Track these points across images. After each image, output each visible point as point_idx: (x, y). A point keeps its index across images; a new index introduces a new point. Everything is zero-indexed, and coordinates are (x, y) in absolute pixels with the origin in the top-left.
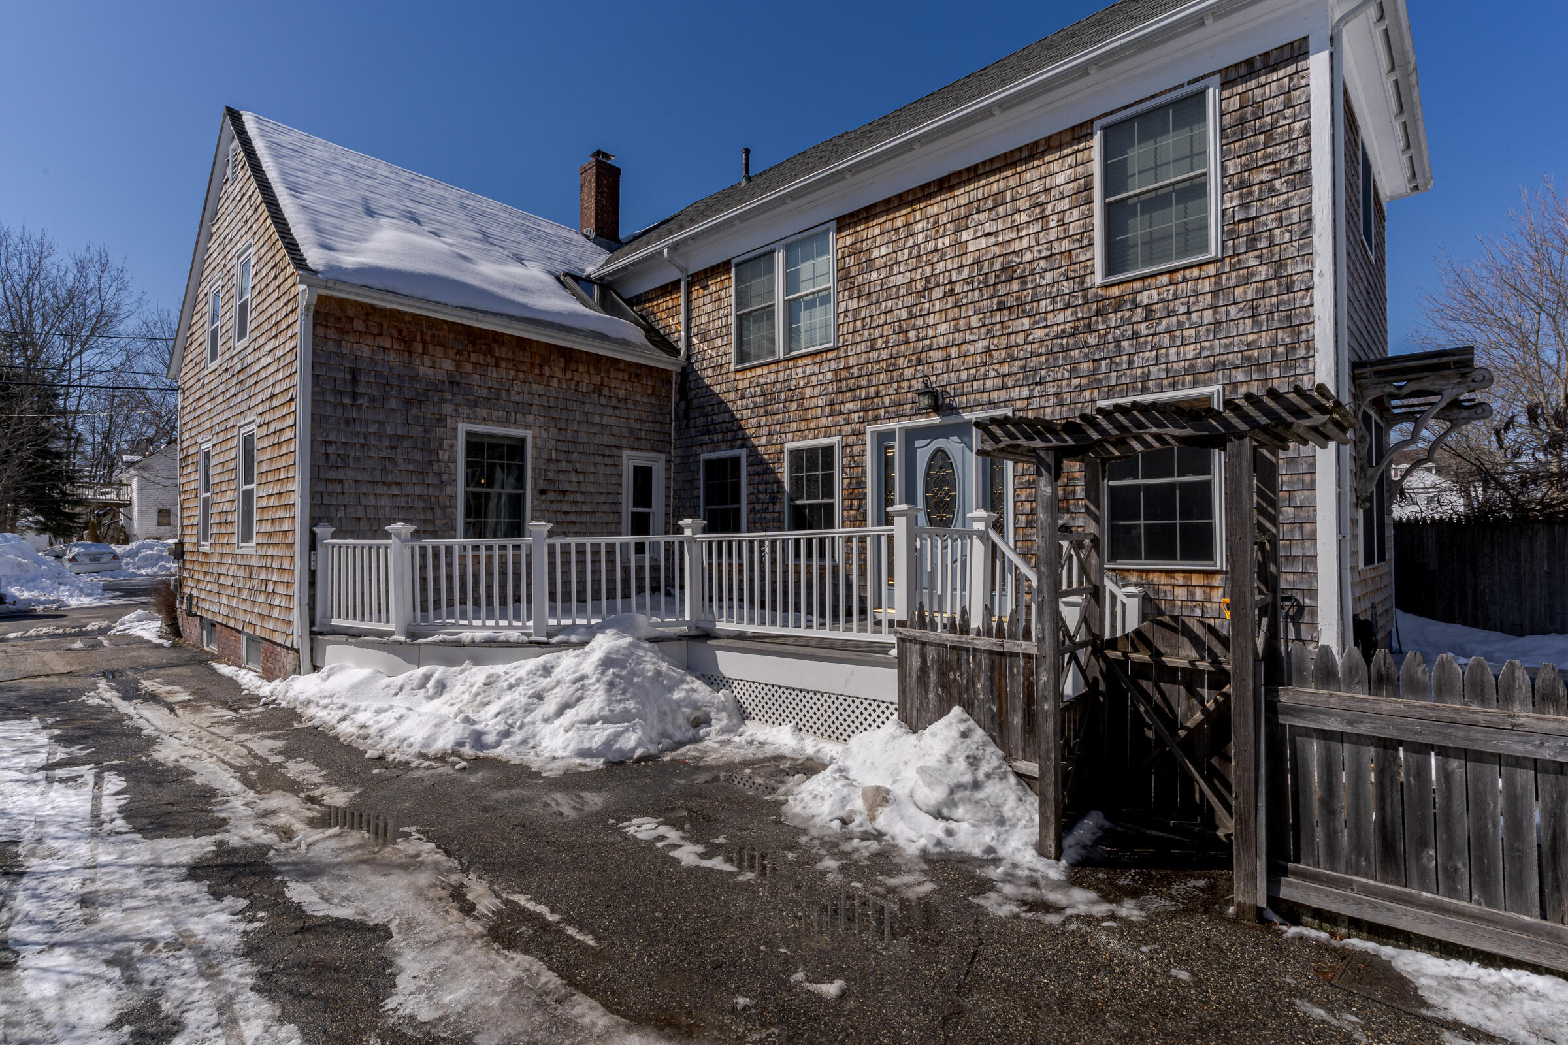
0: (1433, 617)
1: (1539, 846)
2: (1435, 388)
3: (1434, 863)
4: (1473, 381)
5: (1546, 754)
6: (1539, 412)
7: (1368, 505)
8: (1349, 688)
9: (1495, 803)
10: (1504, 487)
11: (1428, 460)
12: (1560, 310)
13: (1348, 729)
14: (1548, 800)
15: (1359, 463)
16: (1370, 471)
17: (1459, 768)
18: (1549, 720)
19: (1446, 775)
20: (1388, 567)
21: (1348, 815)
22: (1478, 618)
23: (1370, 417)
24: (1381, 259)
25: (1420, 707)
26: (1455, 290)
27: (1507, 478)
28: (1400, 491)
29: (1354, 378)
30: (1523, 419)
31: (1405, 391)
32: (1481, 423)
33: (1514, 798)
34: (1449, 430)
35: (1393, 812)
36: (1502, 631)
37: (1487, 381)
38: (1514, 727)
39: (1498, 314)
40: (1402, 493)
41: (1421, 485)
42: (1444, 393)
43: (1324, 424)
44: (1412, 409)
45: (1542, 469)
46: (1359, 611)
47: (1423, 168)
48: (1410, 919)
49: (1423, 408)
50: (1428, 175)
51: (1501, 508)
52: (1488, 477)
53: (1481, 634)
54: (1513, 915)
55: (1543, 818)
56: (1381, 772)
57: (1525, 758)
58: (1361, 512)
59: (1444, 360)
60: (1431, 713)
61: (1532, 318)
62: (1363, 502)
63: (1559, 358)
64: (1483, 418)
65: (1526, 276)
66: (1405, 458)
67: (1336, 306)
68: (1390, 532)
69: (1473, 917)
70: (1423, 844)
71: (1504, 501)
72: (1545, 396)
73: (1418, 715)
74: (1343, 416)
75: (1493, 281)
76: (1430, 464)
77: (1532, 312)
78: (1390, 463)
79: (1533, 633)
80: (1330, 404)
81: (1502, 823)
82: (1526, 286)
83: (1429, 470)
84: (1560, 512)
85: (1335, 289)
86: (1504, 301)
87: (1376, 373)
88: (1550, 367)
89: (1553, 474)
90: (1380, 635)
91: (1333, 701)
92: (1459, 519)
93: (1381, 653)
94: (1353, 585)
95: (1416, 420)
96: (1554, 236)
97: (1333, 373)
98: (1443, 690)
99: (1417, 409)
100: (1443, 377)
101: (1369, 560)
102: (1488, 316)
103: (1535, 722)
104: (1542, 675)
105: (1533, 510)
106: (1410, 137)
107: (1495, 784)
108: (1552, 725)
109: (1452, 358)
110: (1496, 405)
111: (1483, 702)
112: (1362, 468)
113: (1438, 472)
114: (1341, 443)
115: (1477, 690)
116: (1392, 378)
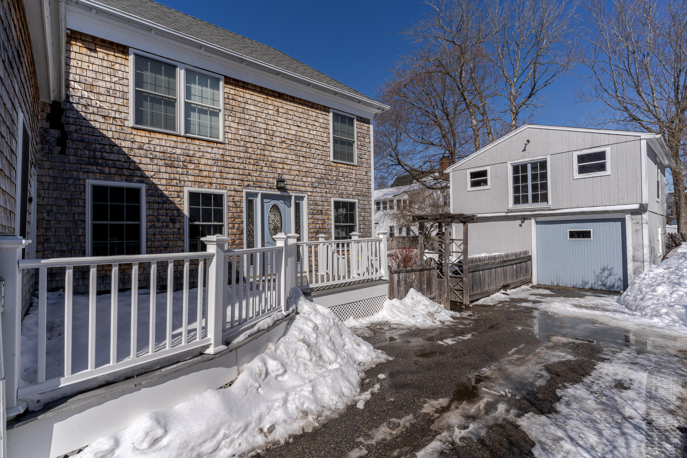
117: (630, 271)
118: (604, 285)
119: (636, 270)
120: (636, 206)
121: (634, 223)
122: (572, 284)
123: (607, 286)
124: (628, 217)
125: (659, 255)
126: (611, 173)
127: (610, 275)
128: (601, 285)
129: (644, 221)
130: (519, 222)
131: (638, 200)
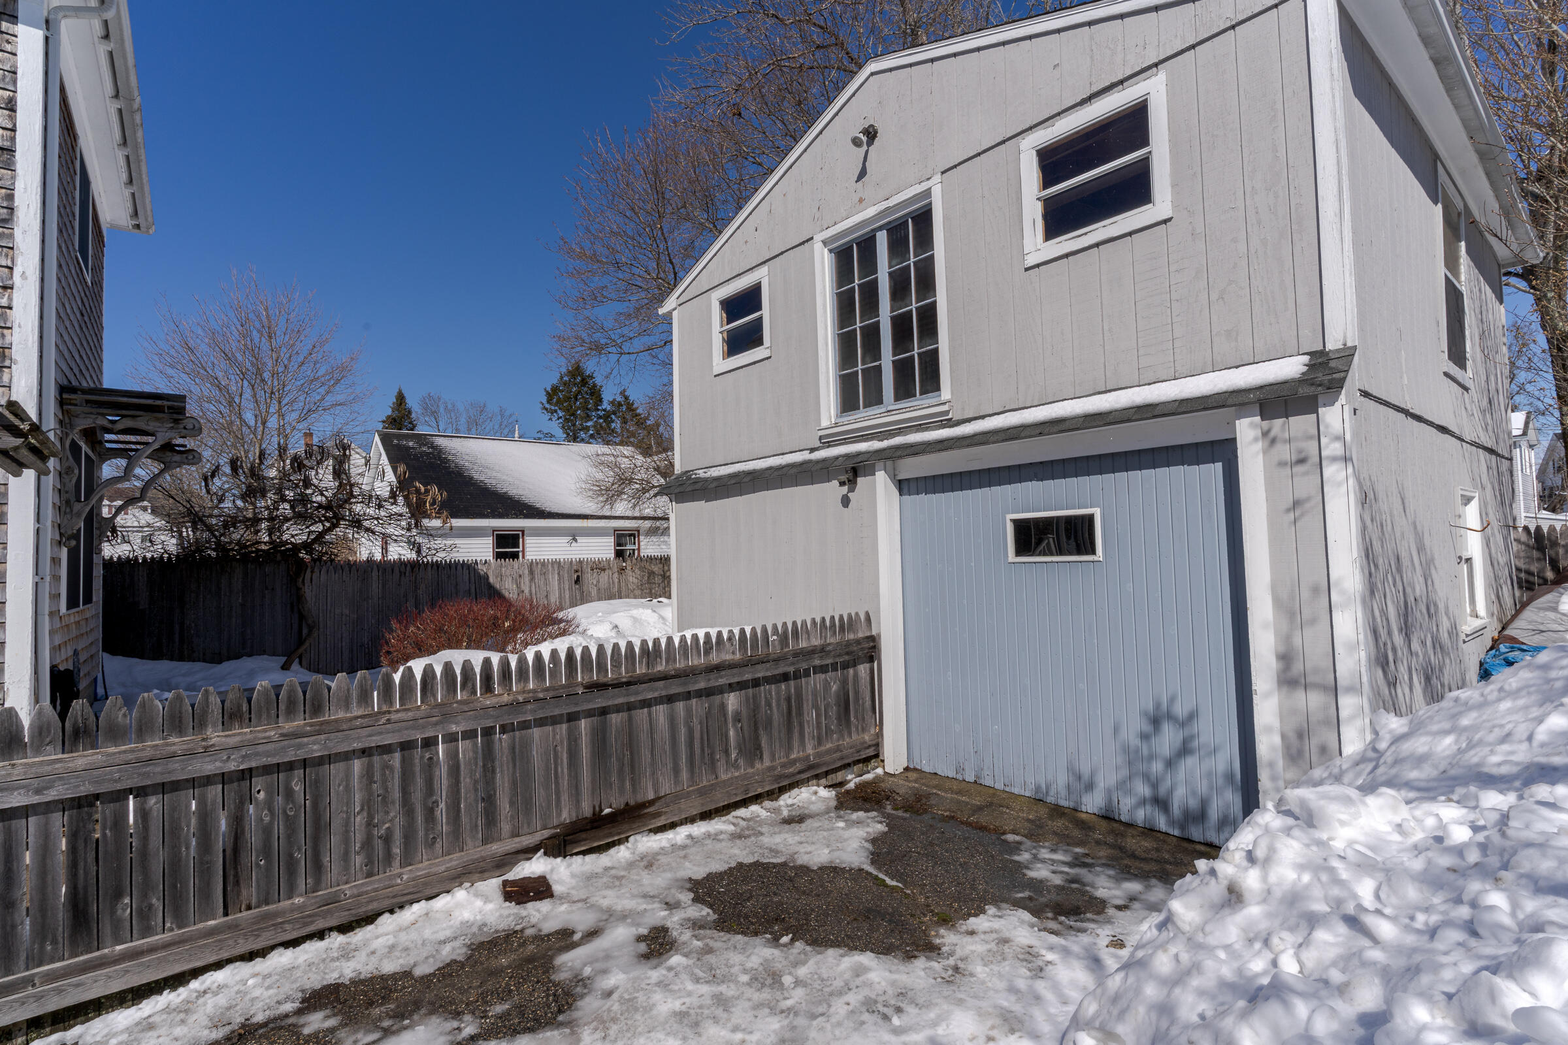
0: (142, 656)
1: (224, 851)
2: (150, 427)
3: (129, 910)
4: (185, 428)
5: (232, 766)
6: (239, 463)
7: (73, 543)
8: (38, 751)
9: (188, 826)
10: (210, 528)
11: (141, 499)
12: (258, 381)
13: (36, 799)
14: (232, 806)
15: (64, 496)
16: (77, 507)
17: (156, 803)
18: (234, 735)
19: (143, 815)
20: (94, 610)
21: (31, 900)
22: (183, 653)
23: (80, 448)
24: (98, 283)
25: (119, 753)
26: (174, 339)
27: (214, 521)
28: (111, 528)
29: (62, 403)
30: (227, 469)
31: (120, 426)
32: (193, 468)
33: (205, 817)
34: (162, 472)
35: (86, 873)
36: (204, 661)
37: (196, 431)
38: (206, 749)
39: (210, 372)
40: (114, 530)
41: (136, 524)
42: (158, 435)
43: (16, 449)
44: (128, 446)
45: (240, 514)
46: (58, 661)
47: (146, 211)
48: (101, 982)
49: (138, 447)
50: (150, 219)
51: (207, 548)
52: (196, 519)
53: (186, 666)
54: (201, 926)
55: (228, 825)
56: (73, 838)
57: (215, 775)
58: (65, 550)
59: (159, 402)
60: (130, 756)
61: (237, 383)
62: (68, 539)
63: (256, 421)
64: (193, 464)
65: (234, 344)
66: (119, 494)
67: (41, 318)
68: (98, 572)
69: (166, 946)
70: (118, 895)
71: (208, 542)
72: (245, 451)
73: (117, 761)
74: (42, 443)
75: (207, 340)
76: (145, 503)
77: (237, 377)
78: (101, 499)
79: (229, 659)
80: (25, 427)
81: (194, 843)
82: (233, 353)
83: (145, 509)
84: (253, 552)
85: (42, 299)
86: (216, 362)
87: (87, 402)
88: (249, 428)
89: (249, 520)
90: (83, 685)
91: (16, 772)
92: (169, 558)
93: (79, 706)
94: (52, 633)
95: (129, 458)
96: (255, 318)
97: (35, 392)
98: (143, 729)
99: (133, 447)
100: (157, 419)
101: (72, 603)
102: (202, 371)
103: (224, 739)
104: (231, 696)
105: (233, 549)
106: (134, 174)
107: (189, 806)
108: (238, 739)
109: (166, 403)
110: (207, 454)
111: (181, 732)
112: (68, 502)
113: (154, 512)
114: (41, 473)
115: (175, 723)
116: (105, 411)
117: (1267, 744)
118: (1161, 803)
119: (1302, 734)
120: (1291, 367)
121: (1282, 464)
122: (1031, 781)
123: (1176, 809)
124: (1247, 430)
125: (1469, 625)
126: (1175, 206)
127: (1185, 750)
128: (1143, 802)
129: (1332, 448)
130: (833, 489)
131: (1305, 332)
